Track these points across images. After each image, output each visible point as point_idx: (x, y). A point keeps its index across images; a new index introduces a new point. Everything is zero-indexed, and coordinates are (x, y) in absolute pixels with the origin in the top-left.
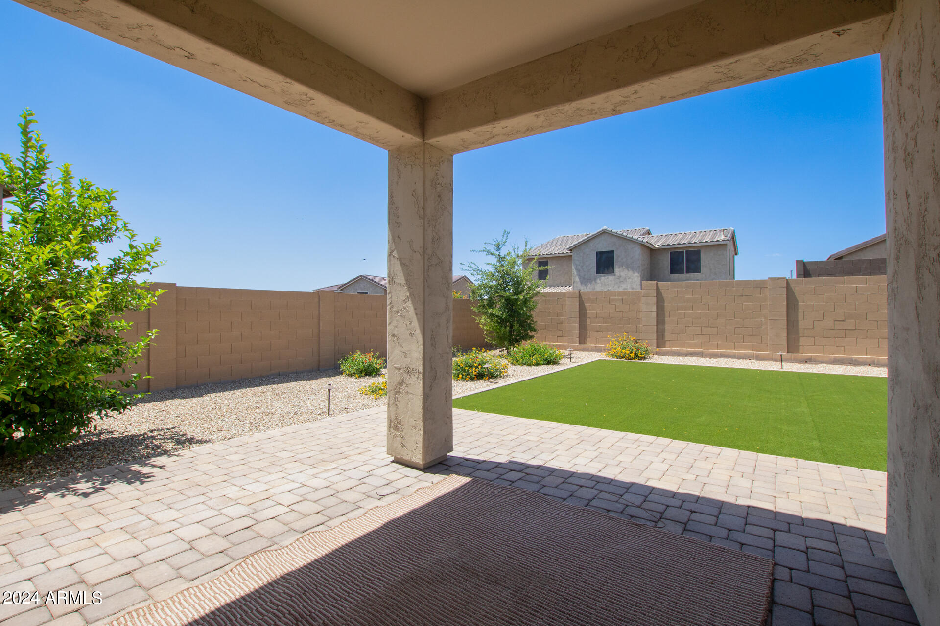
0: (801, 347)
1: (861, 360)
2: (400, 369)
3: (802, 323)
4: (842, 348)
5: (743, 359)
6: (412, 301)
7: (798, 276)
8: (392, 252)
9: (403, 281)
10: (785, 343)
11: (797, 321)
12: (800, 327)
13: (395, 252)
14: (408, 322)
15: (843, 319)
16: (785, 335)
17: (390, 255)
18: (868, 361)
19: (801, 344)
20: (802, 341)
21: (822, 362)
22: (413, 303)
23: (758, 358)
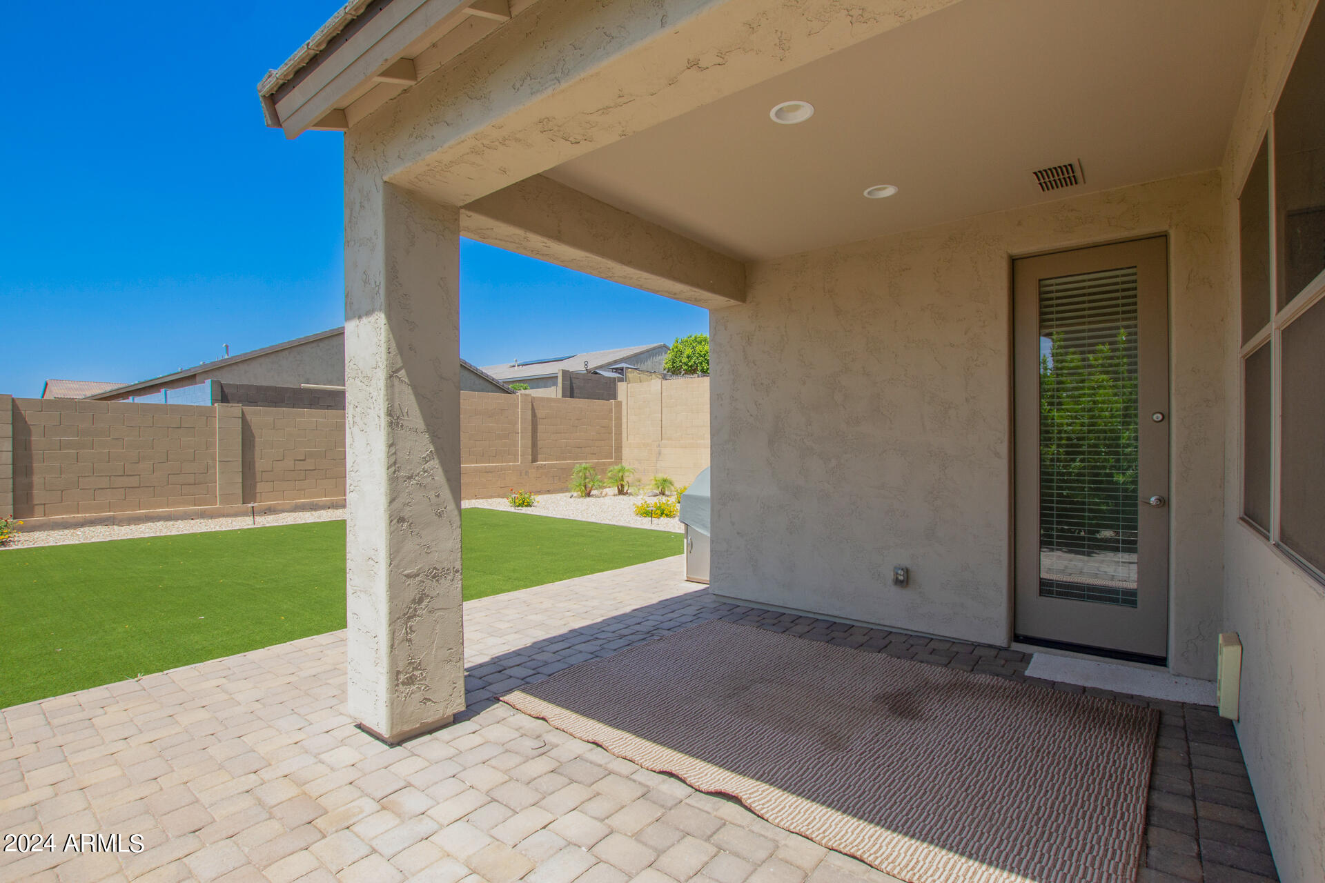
0: (258, 495)
1: (321, 504)
2: (417, 575)
3: (260, 465)
4: (303, 492)
5: (182, 519)
6: (439, 458)
7: (214, 401)
8: (397, 371)
9: (420, 424)
10: (240, 491)
11: (254, 462)
12: (257, 470)
13: (402, 373)
14: (432, 495)
15: (304, 458)
16: (241, 481)
17: (392, 376)
18: (328, 504)
19: (257, 491)
20: (260, 487)
21: (283, 511)
22: (442, 463)
23: (203, 515)
